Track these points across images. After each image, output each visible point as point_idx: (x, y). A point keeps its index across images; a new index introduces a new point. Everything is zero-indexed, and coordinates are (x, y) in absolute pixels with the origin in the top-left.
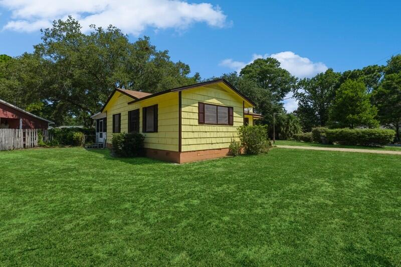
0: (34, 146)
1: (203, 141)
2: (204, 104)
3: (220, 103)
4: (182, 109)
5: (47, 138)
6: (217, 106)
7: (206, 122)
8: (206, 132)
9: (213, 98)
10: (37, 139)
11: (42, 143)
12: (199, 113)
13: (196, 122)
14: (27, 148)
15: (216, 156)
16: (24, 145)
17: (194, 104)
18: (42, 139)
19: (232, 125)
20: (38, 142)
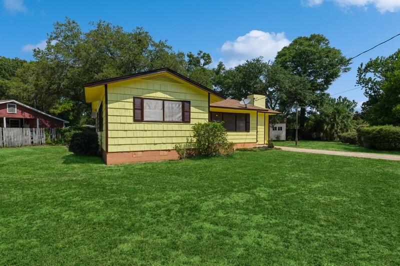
0: (42, 144)
1: (141, 141)
2: (142, 100)
3: (168, 97)
4: (108, 105)
5: (54, 136)
6: (164, 100)
7: (145, 119)
8: (146, 131)
9: (156, 91)
10: (44, 137)
11: (49, 140)
12: (134, 109)
13: (131, 120)
14: (35, 145)
15: (163, 158)
16: (32, 142)
17: (126, 99)
18: (49, 137)
19: (189, 122)
20: (46, 140)
